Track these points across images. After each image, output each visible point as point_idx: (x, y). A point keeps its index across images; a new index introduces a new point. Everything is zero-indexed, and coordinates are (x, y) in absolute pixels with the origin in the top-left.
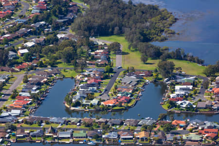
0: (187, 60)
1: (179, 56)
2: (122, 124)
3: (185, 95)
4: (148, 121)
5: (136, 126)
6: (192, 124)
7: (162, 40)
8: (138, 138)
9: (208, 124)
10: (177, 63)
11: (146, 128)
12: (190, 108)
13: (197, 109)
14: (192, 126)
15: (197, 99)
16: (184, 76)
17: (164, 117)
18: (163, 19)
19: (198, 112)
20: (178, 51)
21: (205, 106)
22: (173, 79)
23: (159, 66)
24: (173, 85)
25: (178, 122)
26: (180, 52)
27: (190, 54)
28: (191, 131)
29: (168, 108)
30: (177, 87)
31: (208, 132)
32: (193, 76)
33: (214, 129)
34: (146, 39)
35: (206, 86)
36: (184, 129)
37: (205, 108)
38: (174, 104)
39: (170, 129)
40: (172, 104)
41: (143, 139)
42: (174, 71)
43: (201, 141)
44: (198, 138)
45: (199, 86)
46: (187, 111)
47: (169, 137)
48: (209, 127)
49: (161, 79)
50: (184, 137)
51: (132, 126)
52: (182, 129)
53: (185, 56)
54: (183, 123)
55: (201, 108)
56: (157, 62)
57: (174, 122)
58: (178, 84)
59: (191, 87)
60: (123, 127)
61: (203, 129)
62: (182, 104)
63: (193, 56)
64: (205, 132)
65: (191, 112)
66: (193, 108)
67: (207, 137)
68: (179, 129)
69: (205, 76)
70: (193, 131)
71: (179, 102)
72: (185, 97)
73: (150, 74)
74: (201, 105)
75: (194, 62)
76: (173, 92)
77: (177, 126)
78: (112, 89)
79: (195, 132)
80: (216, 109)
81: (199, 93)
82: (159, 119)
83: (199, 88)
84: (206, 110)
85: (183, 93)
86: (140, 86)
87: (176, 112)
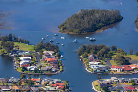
0: (17, 42)
3: (29, 63)
5: (8, 82)
6: (44, 81)
8: (14, 90)
12: (36, 71)
13: (42, 72)
14: (44, 82)
16: (22, 51)
17: (24, 77)
19: (43, 74)
20: (10, 36)
25: (35, 79)
28: (46, 85)
30: (21, 58)
31: (58, 85)
32: (27, 51)
33: (60, 83)
36: (40, 84)
37: (47, 71)
38: (26, 68)
39: (32, 84)
40: (24, 69)
41: (17, 90)
43: (56, 90)
44: (53, 89)
46: (35, 73)
47: (33, 89)
48: (57, 82)
50: (45, 89)
51: (5, 82)
52: (39, 84)
53: (15, 39)
55: (44, 71)
57: (32, 79)
59: (30, 58)
61: (53, 83)
64: (56, 85)
66: (39, 71)
67: (59, 88)
68: (37, 84)
70: (48, 85)
77: (35, 82)
80: (54, 71)
81: (37, 62)
82: (22, 78)
84: (48, 72)
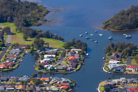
0: (53, 38)
1: (48, 36)
2: (8, 80)
3: (50, 61)
4: (25, 78)
5: (17, 81)
6: (53, 80)
7: (38, 25)
8: (18, 90)
9: (64, 80)
11: (23, 83)
12: (52, 69)
13: (57, 70)
14: (53, 81)
15: (58, 63)
16: (51, 48)
17: (36, 76)
18: (40, 11)
19: (58, 72)
20: (48, 32)
21: (62, 68)
22: (43, 51)
23: (35, 42)
24: (43, 54)
25: (44, 79)
26: (49, 33)
27: (55, 34)
28: (52, 85)
29: (39, 69)
30: (46, 56)
32: (57, 49)
33: (67, 83)
34: (28, 24)
35: (64, 55)
36: (48, 83)
37: (63, 70)
38: (43, 67)
39: (39, 83)
40: (41, 67)
41: (21, 90)
42: (44, 45)
43: (58, 91)
44: (56, 89)
45: (60, 55)
46: (51, 71)
47: (38, 88)
48: (64, 82)
49: (35, 51)
50: (48, 88)
51: (15, 81)
52: (47, 83)
53: (52, 36)
54: (47, 80)
55: (60, 70)
56: (34, 39)
57: (41, 79)
58: (46, 54)
59: (54, 56)
60: (8, 83)
61: (60, 83)
62: (47, 67)
63: (57, 36)
64: (61, 85)
65: (53, 72)
66: (55, 69)
67: (62, 89)
68: (45, 83)
69: (64, 48)
70: (54, 84)
71: (46, 66)
72: (50, 63)
73: (28, 47)
74: (60, 67)
75: (58, 39)
76: (42, 59)
77: (43, 81)
78: (3, 57)
79: (55, 85)
80: (69, 70)
81: (60, 60)
82: (32, 77)
83: (59, 56)
85: (49, 59)
86: (21, 55)
87: (44, 72)
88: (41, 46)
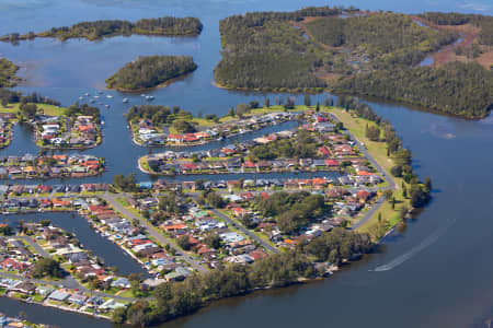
2: (6, 161)
4: (29, 157)
9: (88, 157)
10: (40, 106)
11: (30, 163)
12: (63, 144)
13: (71, 145)
15: (67, 137)
16: (48, 117)
17: (44, 153)
20: (35, 95)
23: (21, 108)
24: (40, 125)
25: (59, 157)
28: (73, 164)
29: (43, 145)
30: (45, 127)
31: (90, 164)
32: (55, 117)
35: (72, 124)
36: (66, 162)
37: (78, 144)
38: (49, 141)
39: (53, 163)
40: (46, 141)
43: (85, 172)
44: (82, 169)
45: (64, 125)
47: (54, 170)
48: (89, 160)
49: (26, 120)
50: (70, 169)
51: (17, 162)
52: (64, 162)
54: (63, 157)
55: (73, 144)
56: (18, 105)
57: (55, 157)
58: (45, 124)
59: (58, 126)
60: (7, 164)
61: (83, 162)
64: (87, 164)
65: (65, 148)
66: (67, 144)
67: (90, 169)
70: (75, 164)
71: (53, 140)
73: (14, 117)
74: (72, 141)
76: (42, 131)
77: (58, 160)
81: (67, 131)
83: (64, 127)
85: (52, 131)
87: (52, 148)
88: (32, 113)
